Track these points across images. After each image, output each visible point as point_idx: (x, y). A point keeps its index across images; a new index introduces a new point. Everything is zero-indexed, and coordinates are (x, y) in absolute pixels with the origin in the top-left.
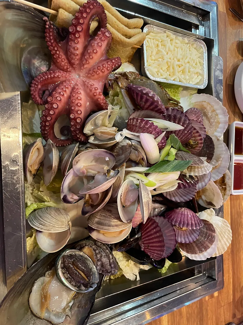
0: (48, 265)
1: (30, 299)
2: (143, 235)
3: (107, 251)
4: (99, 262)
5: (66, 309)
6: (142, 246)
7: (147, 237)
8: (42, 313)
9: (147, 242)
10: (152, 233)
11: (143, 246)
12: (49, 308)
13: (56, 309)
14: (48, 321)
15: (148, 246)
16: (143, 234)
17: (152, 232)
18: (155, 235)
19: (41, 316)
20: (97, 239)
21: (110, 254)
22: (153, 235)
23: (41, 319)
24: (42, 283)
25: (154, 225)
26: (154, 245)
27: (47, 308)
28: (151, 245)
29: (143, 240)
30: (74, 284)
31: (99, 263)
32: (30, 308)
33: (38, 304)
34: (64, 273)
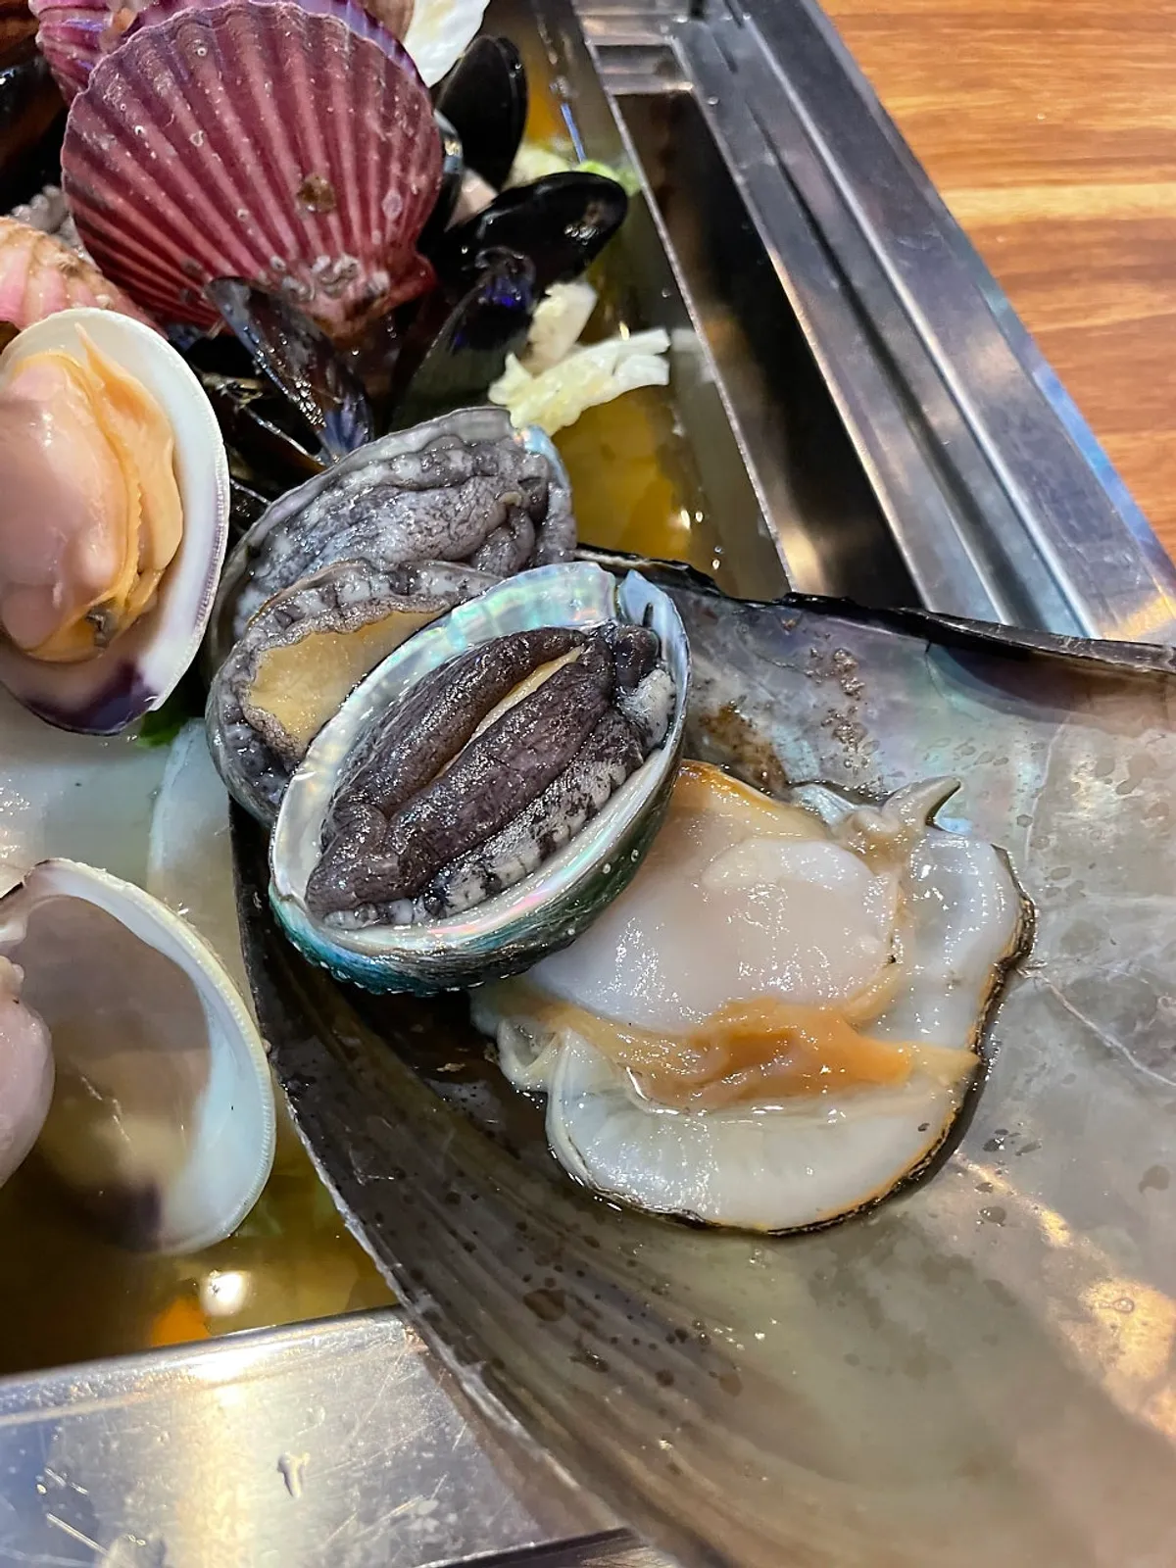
0: (428, 1072)
1: (764, 1225)
2: (236, 264)
3: (314, 515)
4: (425, 584)
5: (867, 835)
6: (330, 267)
7: (227, 213)
8: (915, 1073)
9: (271, 204)
10: (172, 151)
11: (335, 257)
12: (865, 1002)
13: (875, 932)
14: (996, 996)
15: (308, 193)
16: (228, 269)
17: (165, 152)
18: (181, 111)
19: (944, 1080)
20: (196, 624)
21: (341, 488)
22: (189, 144)
23: (980, 1071)
24: (610, 1113)
25: (105, 146)
26: (270, 118)
27: (863, 1025)
28: (286, 164)
29: (275, 259)
30: (609, 770)
31: (434, 581)
32: (870, 1207)
33: (821, 1127)
34: (493, 887)
